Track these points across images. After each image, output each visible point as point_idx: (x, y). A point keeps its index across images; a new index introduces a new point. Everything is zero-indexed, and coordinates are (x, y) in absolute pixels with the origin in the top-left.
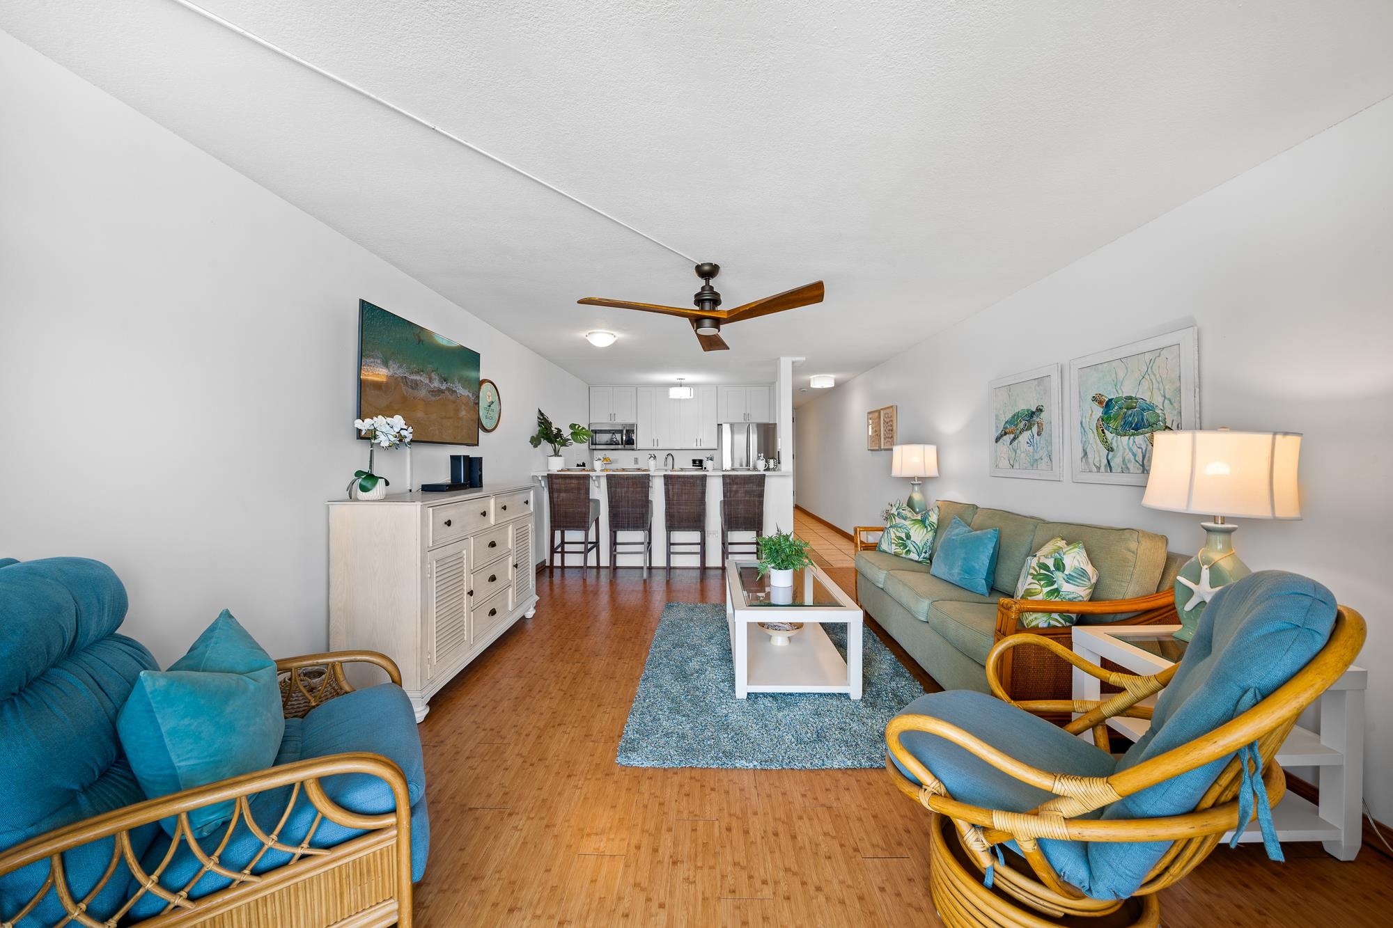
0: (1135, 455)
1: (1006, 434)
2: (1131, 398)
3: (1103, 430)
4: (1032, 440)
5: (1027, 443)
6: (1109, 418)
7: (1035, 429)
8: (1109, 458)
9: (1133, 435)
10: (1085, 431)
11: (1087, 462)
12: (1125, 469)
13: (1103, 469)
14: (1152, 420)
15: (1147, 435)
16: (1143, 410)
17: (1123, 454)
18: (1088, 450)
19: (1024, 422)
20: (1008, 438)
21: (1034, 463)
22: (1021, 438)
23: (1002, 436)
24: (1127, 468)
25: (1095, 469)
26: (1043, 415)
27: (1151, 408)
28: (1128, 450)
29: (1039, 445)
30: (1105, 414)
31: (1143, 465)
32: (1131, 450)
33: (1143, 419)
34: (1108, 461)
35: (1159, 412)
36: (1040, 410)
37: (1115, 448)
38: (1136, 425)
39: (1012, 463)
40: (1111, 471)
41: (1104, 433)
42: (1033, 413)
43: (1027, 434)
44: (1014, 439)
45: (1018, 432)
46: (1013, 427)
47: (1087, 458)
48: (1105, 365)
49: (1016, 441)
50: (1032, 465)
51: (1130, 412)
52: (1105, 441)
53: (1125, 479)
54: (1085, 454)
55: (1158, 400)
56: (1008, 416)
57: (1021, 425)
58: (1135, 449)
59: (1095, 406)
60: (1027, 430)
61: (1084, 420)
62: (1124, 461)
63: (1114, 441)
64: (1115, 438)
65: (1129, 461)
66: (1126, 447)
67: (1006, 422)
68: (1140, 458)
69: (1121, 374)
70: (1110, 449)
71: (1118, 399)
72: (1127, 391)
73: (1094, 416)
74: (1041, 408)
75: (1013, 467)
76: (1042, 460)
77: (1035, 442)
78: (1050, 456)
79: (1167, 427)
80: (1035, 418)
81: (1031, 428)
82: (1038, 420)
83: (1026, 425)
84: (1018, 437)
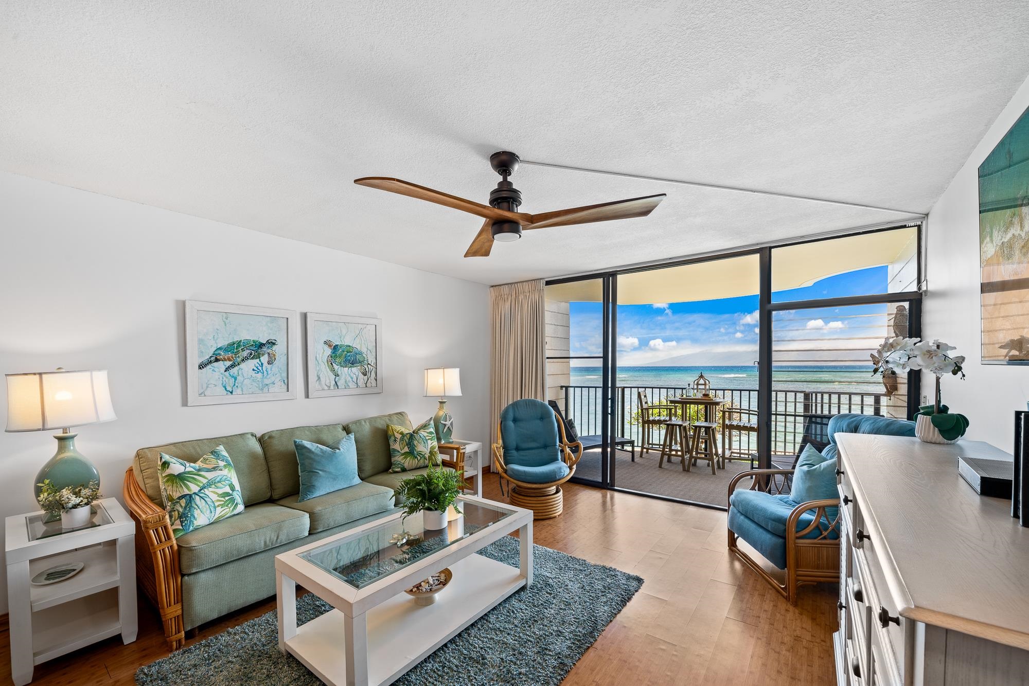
0: (352, 378)
1: (217, 360)
2: (350, 346)
3: (331, 363)
4: (260, 368)
5: (253, 370)
6: (336, 356)
7: (264, 359)
8: (336, 380)
9: (351, 367)
10: (318, 363)
11: (320, 384)
12: (347, 387)
13: (332, 387)
14: (361, 360)
15: (358, 367)
16: (356, 354)
17: (345, 378)
18: (321, 376)
19: (249, 351)
20: (221, 366)
21: (264, 387)
22: (243, 365)
23: (210, 362)
24: (348, 385)
25: (326, 388)
26: (274, 348)
27: (360, 353)
28: (348, 375)
29: (269, 372)
30: (333, 353)
31: (357, 383)
32: (349, 375)
33: (356, 359)
34: (336, 382)
35: (365, 356)
36: (272, 343)
37: (340, 374)
38: (352, 361)
39: (229, 389)
40: (338, 388)
41: (332, 365)
42: (261, 345)
43: (252, 363)
44: (233, 366)
45: (239, 360)
46: (230, 355)
47: (320, 381)
48: (334, 323)
49: (236, 368)
50: (262, 390)
51: (349, 354)
52: (333, 370)
53: (347, 392)
54: (319, 378)
55: (364, 350)
56: (223, 343)
57: (245, 353)
58: (352, 375)
59: (326, 347)
60: (252, 358)
61: (317, 355)
62: (345, 382)
63: (339, 370)
64: (340, 369)
65: (349, 381)
66: (347, 373)
67: (220, 349)
68: (355, 380)
69: (344, 332)
70: (337, 375)
71: (341, 346)
72: (347, 341)
73: (325, 354)
74: (274, 341)
75: (231, 393)
76: (274, 384)
77: (264, 369)
78: (284, 381)
79: (369, 364)
80: (264, 349)
81: (259, 357)
82: (269, 351)
83: (251, 354)
84: (239, 364)
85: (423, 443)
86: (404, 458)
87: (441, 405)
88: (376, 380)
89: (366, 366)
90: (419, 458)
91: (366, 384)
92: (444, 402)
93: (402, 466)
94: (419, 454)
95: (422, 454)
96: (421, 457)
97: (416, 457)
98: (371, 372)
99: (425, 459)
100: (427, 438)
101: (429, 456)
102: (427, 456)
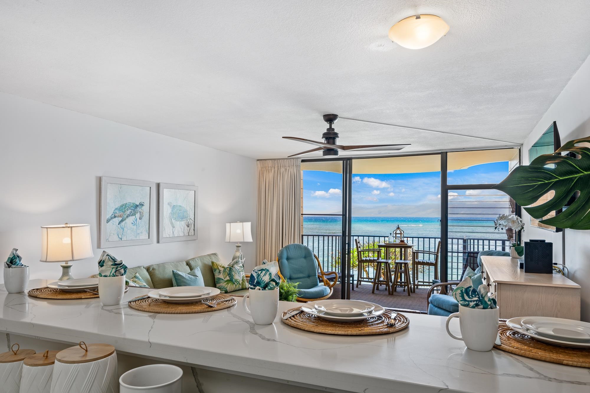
0: (181, 229)
1: (115, 217)
3: (171, 218)
4: (135, 222)
5: (132, 223)
6: (173, 214)
7: (138, 215)
9: (181, 221)
12: (179, 235)
13: (171, 235)
14: (186, 216)
15: (185, 221)
16: (184, 212)
17: (178, 228)
18: (166, 227)
19: (130, 210)
21: (137, 236)
23: (112, 218)
25: (168, 236)
26: (143, 208)
27: (186, 211)
29: (140, 225)
30: (172, 211)
33: (184, 215)
34: (173, 232)
35: (188, 213)
36: (142, 205)
37: (175, 226)
38: (182, 217)
39: (120, 236)
40: (174, 236)
41: (171, 220)
42: (137, 206)
43: (131, 219)
44: (122, 221)
45: (125, 216)
46: (121, 213)
47: (165, 231)
49: (124, 222)
51: (180, 212)
52: (172, 223)
53: (179, 238)
54: (165, 229)
57: (128, 212)
58: (181, 226)
60: (132, 215)
61: (164, 213)
62: (178, 232)
63: (175, 224)
64: (175, 222)
66: (179, 226)
67: (116, 209)
68: (183, 230)
69: (178, 196)
70: (173, 227)
71: (177, 206)
74: (143, 204)
75: (121, 239)
76: (142, 233)
77: (138, 223)
78: (147, 231)
79: (190, 219)
80: (138, 209)
81: (135, 215)
82: (140, 210)
83: (131, 213)
84: (125, 220)
85: (238, 273)
86: (227, 284)
87: (238, 248)
88: (194, 230)
89: (189, 220)
90: (236, 284)
91: (189, 233)
92: (240, 246)
93: (225, 290)
94: (236, 281)
95: (237, 281)
96: (237, 283)
97: (234, 283)
98: (191, 225)
99: (240, 284)
100: (240, 270)
101: (242, 282)
102: (241, 282)
